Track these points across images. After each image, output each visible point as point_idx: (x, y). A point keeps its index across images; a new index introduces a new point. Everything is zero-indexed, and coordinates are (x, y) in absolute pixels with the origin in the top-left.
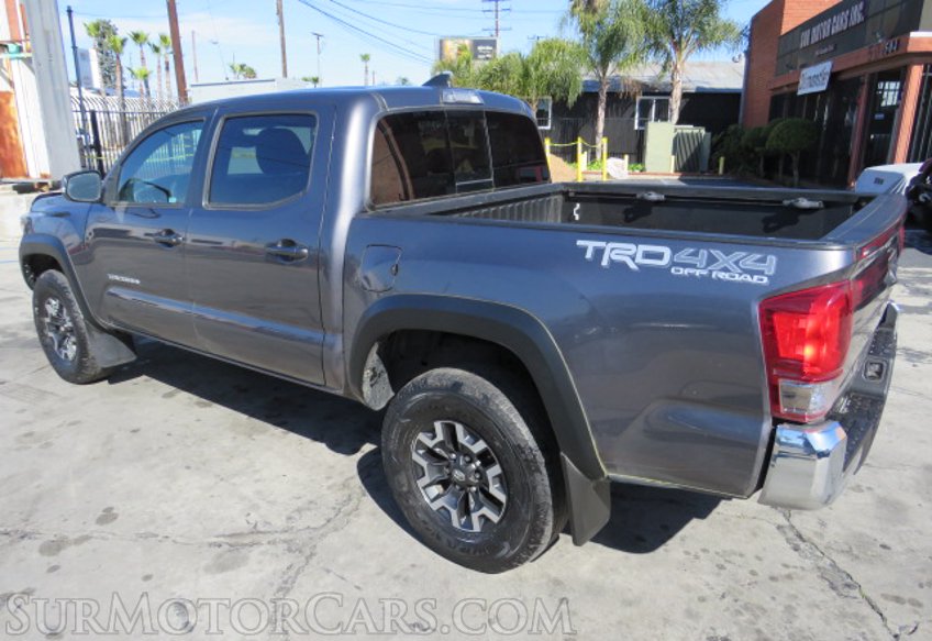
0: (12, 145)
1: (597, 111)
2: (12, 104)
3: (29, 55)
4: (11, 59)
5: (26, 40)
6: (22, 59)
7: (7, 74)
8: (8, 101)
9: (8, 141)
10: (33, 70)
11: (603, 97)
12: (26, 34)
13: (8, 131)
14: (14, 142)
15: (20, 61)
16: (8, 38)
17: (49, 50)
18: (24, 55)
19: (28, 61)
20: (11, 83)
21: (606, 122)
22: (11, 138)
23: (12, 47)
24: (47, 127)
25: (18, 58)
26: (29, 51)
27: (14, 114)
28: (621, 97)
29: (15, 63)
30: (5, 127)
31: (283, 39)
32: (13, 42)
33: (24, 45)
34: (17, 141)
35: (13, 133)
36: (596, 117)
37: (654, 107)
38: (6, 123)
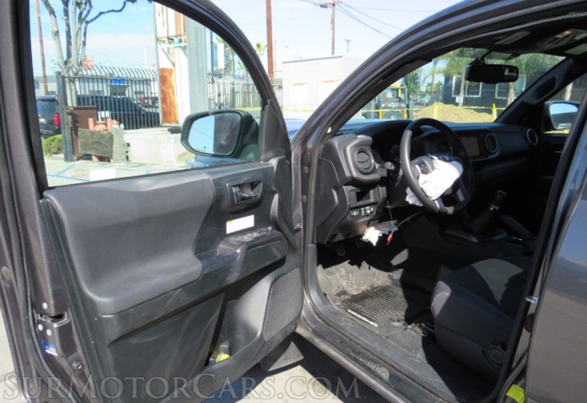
0: (171, 102)
2: (173, 77)
3: (185, 44)
4: (175, 48)
5: (184, 35)
6: (181, 47)
7: (172, 59)
8: (171, 74)
9: (168, 100)
10: (186, 55)
12: (185, 31)
13: (169, 94)
14: (172, 101)
15: (180, 49)
16: (174, 34)
17: (197, 40)
18: (183, 44)
19: (184, 48)
20: (174, 65)
22: (170, 98)
23: (176, 40)
24: (192, 91)
25: (179, 47)
26: (185, 42)
27: (173, 83)
29: (176, 50)
30: (167, 91)
31: (333, 39)
32: (177, 36)
33: (183, 38)
34: (174, 100)
35: (172, 95)
38: (168, 89)
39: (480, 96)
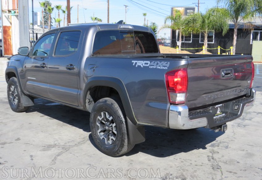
0: (9, 44)
1: (233, 36)
2: (10, 30)
3: (17, 14)
4: (12, 15)
5: (17, 9)
6: (15, 15)
7: (10, 21)
8: (9, 29)
9: (8, 43)
10: (18, 19)
11: (236, 30)
12: (17, 7)
13: (8, 39)
14: (10, 43)
15: (15, 16)
16: (12, 9)
17: (24, 12)
18: (16, 14)
19: (17, 16)
20: (11, 23)
21: (237, 41)
22: (9, 42)
23: (13, 12)
24: (21, 38)
25: (14, 15)
26: (17, 13)
27: (10, 34)
28: (244, 31)
29: (13, 17)
30: (7, 38)
31: (108, 8)
32: (13, 10)
33: (16, 11)
34: (11, 43)
35: (10, 40)
36: (233, 39)
37: (259, 34)
38: (8, 37)
39: (191, 42)
